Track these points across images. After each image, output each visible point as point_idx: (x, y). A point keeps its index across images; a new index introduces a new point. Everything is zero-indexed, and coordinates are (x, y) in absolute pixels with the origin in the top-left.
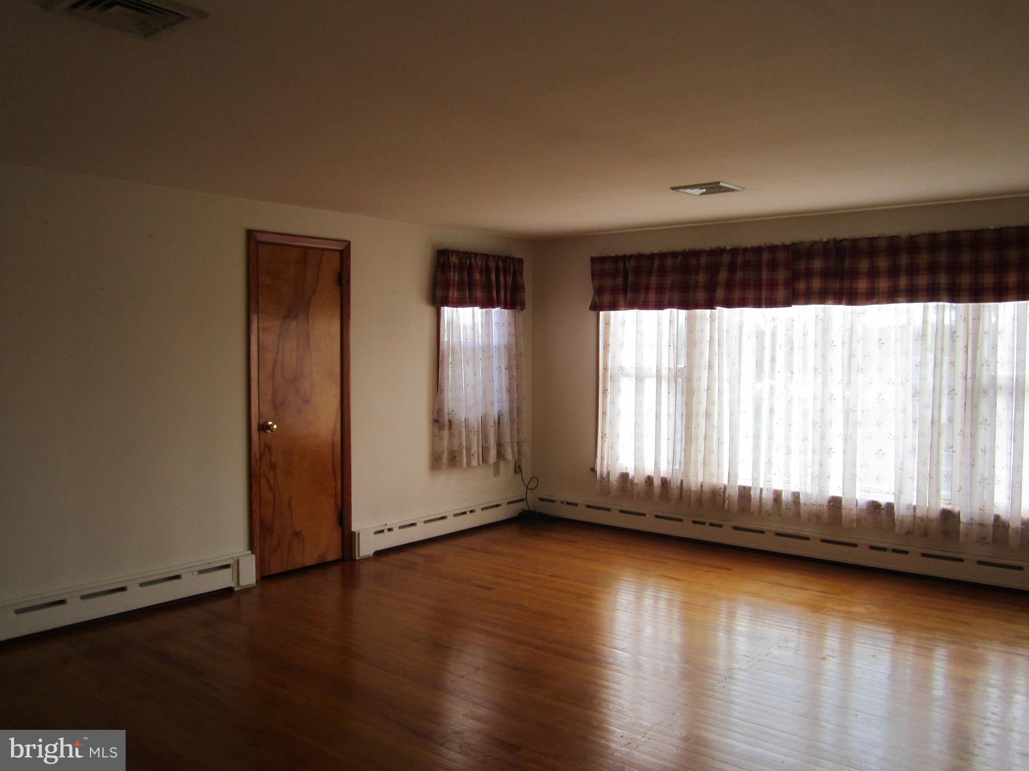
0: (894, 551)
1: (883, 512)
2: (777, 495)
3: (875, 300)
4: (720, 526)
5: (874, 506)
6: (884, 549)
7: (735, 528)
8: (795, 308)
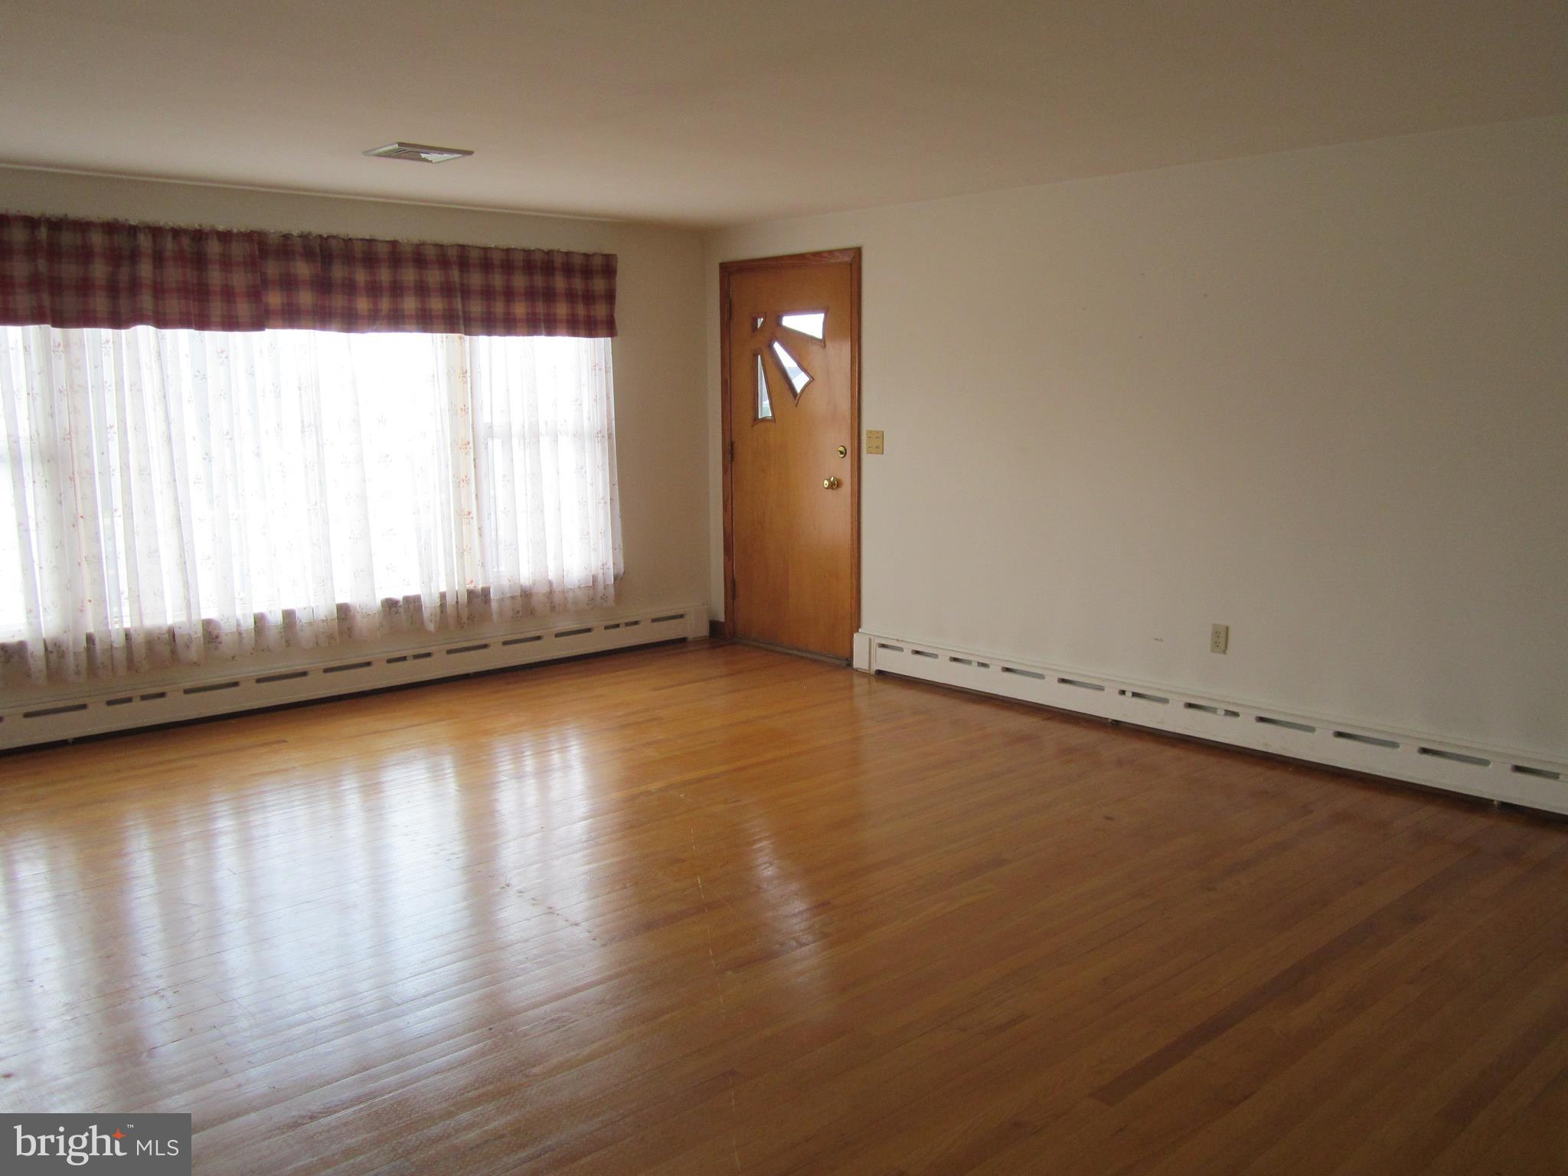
0: (417, 657)
1: (401, 610)
2: (259, 620)
3: (375, 327)
4: (162, 695)
5: (390, 605)
6: (404, 659)
7: (187, 691)
8: (268, 333)
